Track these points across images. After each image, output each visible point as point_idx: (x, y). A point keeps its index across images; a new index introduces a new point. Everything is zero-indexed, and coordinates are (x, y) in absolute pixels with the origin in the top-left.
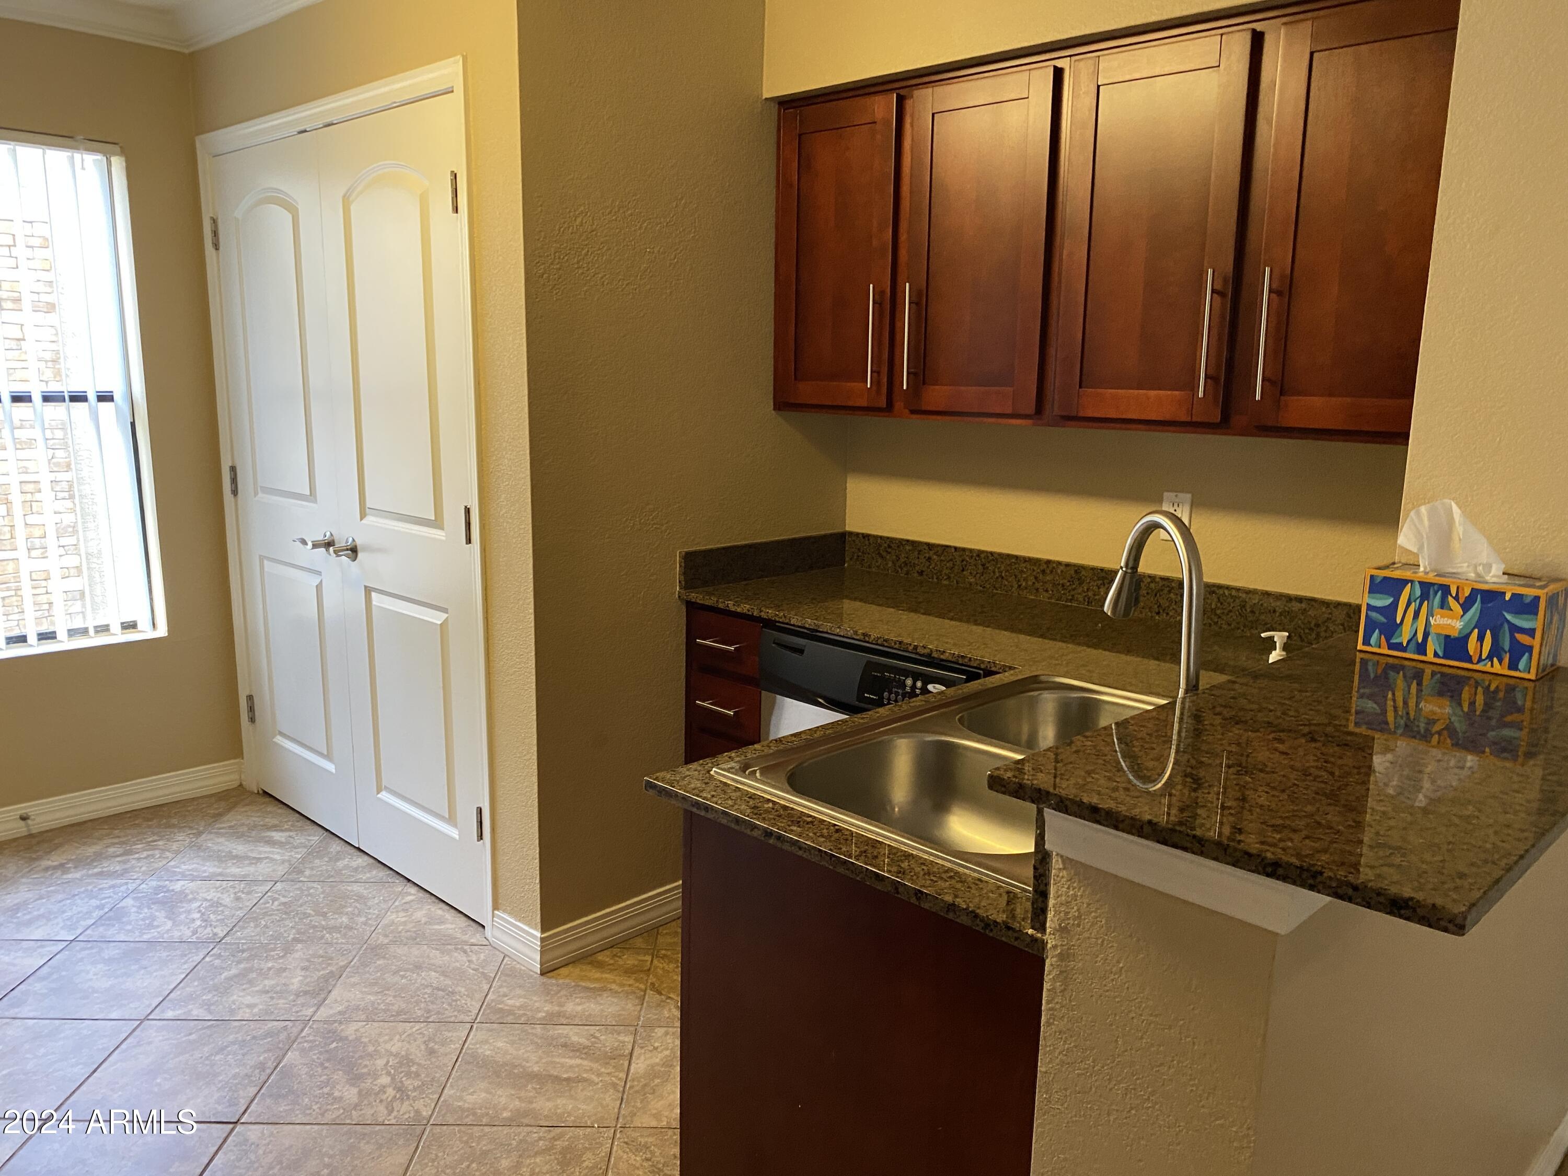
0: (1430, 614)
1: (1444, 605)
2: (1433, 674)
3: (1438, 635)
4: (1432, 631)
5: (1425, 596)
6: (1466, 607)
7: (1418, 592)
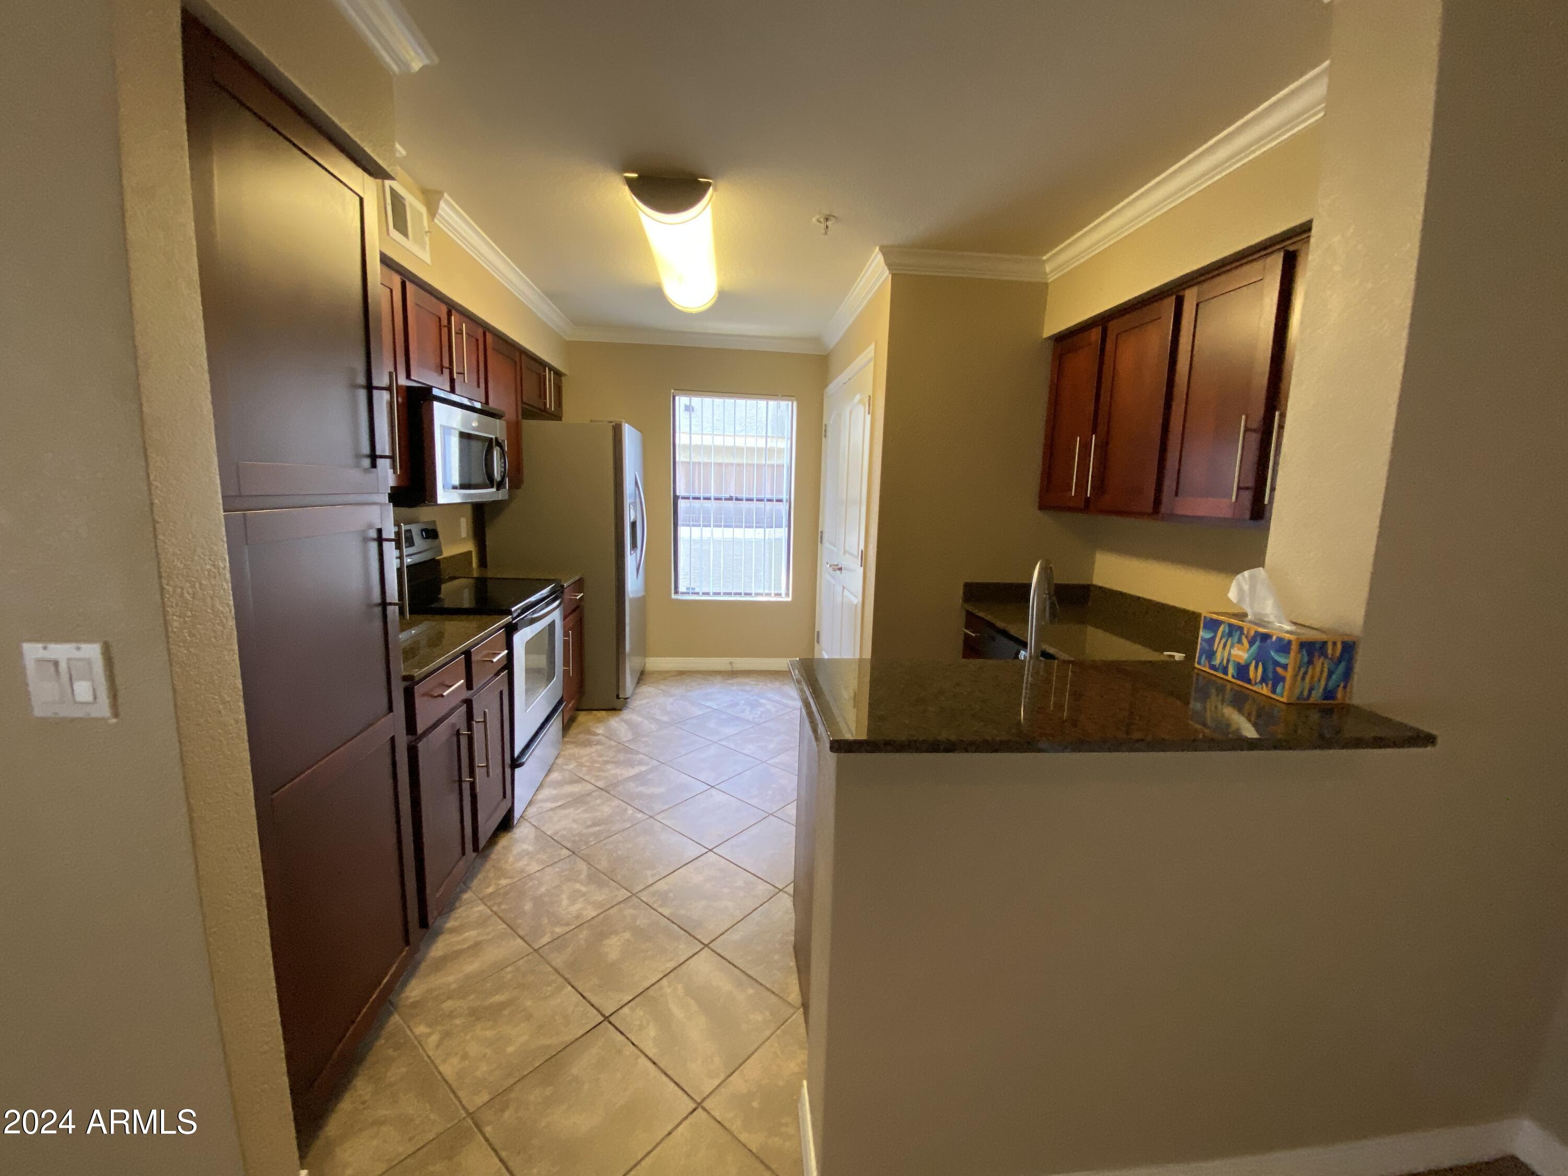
0: (1232, 646)
1: (1240, 641)
2: (1232, 689)
3: (1234, 661)
4: (1232, 659)
5: (1230, 634)
6: (1251, 643)
7: (1227, 630)
